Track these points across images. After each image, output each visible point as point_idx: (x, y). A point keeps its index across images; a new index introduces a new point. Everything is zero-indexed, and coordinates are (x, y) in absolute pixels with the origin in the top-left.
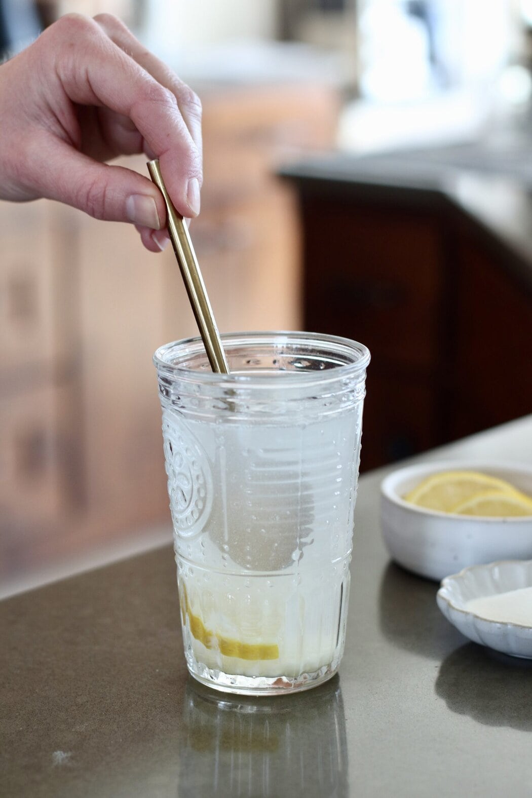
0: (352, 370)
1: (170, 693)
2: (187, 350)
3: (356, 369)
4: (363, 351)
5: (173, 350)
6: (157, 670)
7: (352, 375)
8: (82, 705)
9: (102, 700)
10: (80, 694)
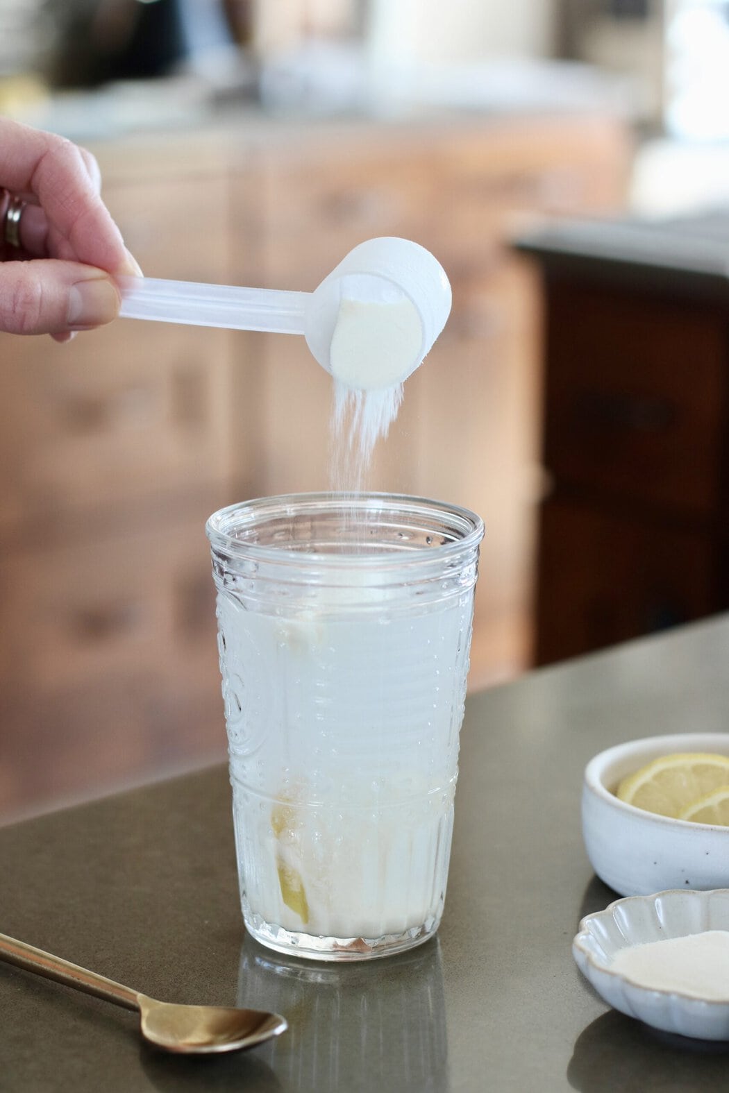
0: (458, 549)
1: (216, 952)
2: (252, 515)
3: (463, 547)
4: (476, 523)
5: (233, 515)
6: (206, 922)
7: (458, 556)
8: (101, 962)
9: (129, 956)
10: (102, 947)
